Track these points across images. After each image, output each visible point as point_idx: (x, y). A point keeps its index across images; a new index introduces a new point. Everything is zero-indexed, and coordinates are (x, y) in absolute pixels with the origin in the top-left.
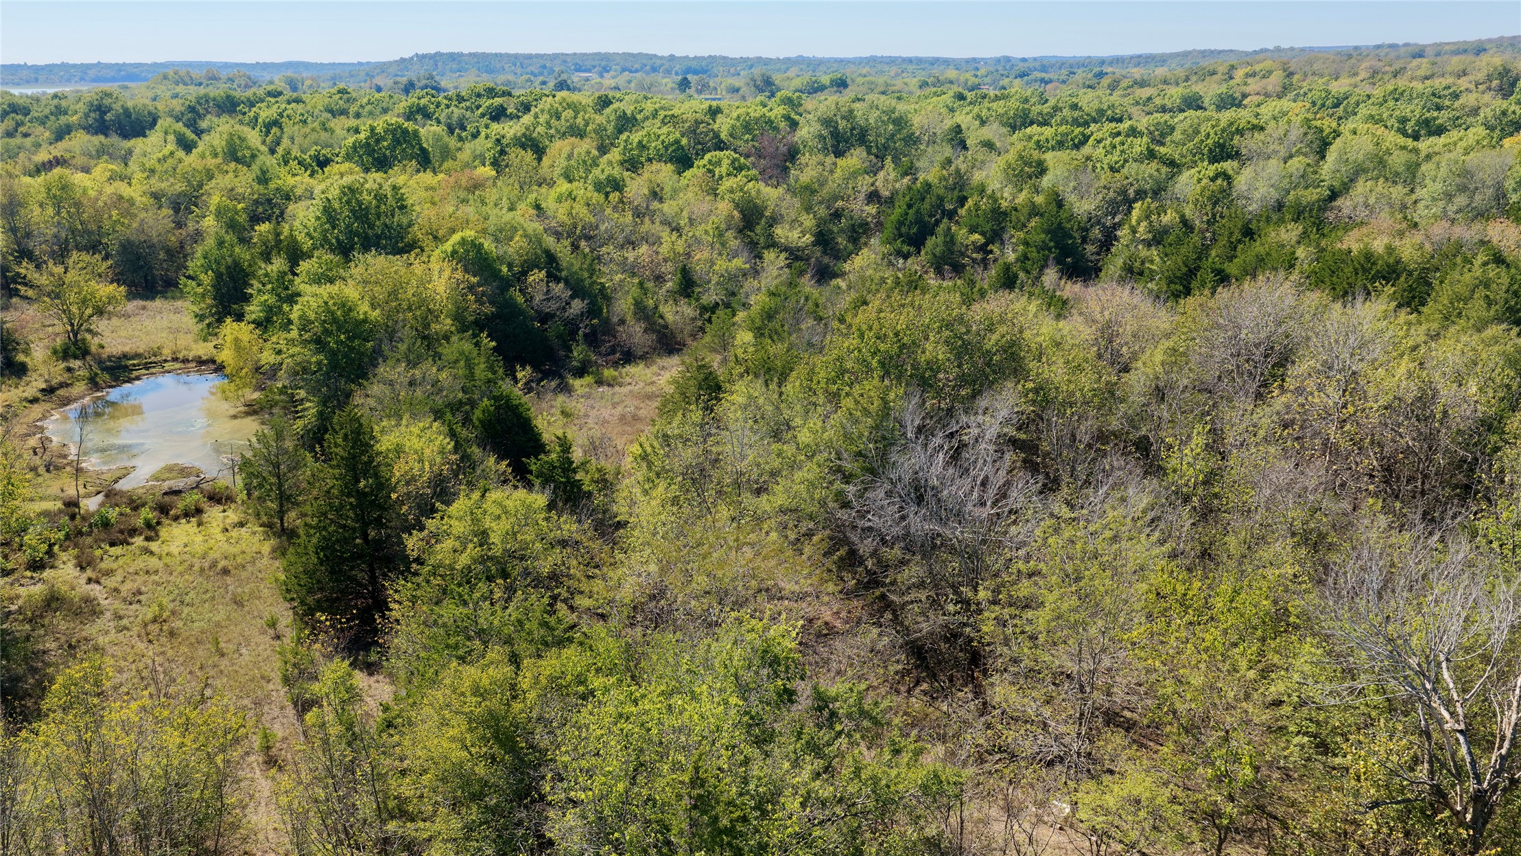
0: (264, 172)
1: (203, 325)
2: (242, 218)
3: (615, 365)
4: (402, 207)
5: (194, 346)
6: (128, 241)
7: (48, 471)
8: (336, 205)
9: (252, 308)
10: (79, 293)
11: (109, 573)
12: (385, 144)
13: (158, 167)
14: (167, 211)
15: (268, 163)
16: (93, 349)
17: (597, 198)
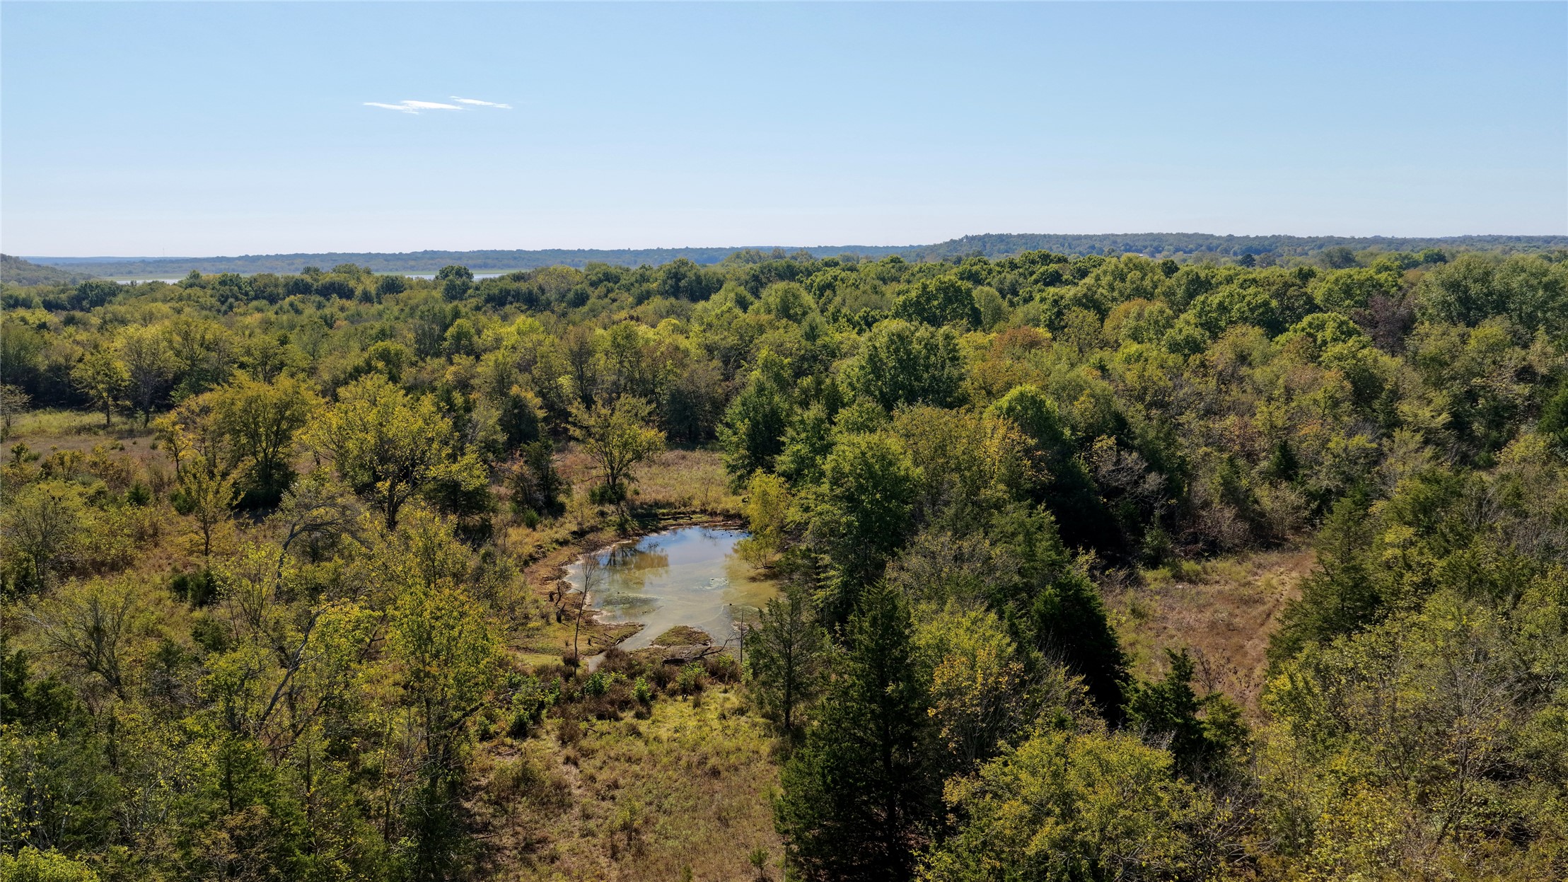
0: (813, 329)
1: (733, 477)
2: (787, 374)
3: (1198, 556)
4: (954, 359)
5: (724, 499)
6: (678, 391)
7: (559, 620)
8: (883, 355)
9: (783, 458)
10: (621, 436)
11: (588, 754)
12: (936, 303)
13: (715, 322)
14: (716, 363)
15: (818, 321)
16: (629, 495)
17: (1173, 359)
